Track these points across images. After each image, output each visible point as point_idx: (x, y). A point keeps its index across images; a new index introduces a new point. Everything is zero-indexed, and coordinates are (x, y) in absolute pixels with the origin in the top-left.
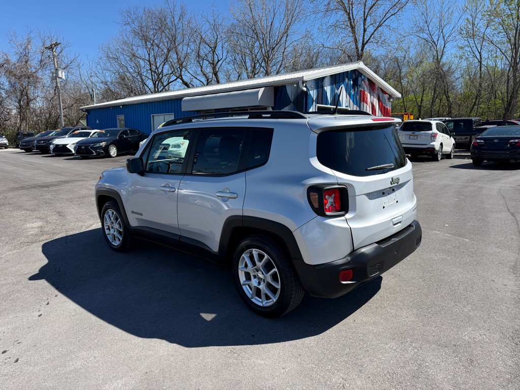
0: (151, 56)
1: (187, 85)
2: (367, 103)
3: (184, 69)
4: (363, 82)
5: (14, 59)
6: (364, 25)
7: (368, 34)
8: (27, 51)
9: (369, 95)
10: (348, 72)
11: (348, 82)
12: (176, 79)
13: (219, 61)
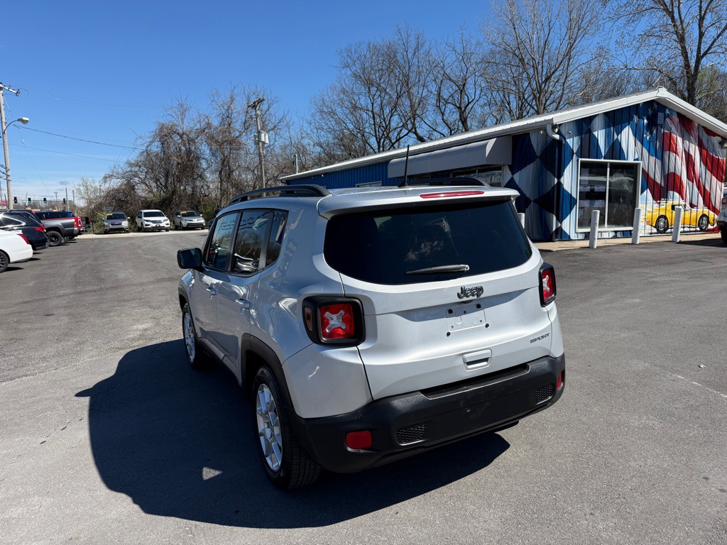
0: (375, 105)
1: (421, 140)
2: (676, 153)
3: (418, 119)
4: (667, 120)
5: (215, 122)
6: (700, 26)
7: (707, 40)
8: (230, 111)
9: (680, 140)
10: (639, 104)
11: (638, 121)
12: (408, 133)
13: (469, 103)
